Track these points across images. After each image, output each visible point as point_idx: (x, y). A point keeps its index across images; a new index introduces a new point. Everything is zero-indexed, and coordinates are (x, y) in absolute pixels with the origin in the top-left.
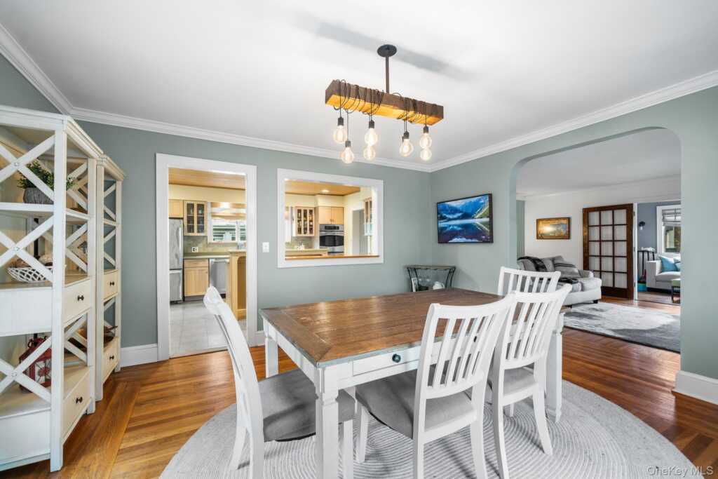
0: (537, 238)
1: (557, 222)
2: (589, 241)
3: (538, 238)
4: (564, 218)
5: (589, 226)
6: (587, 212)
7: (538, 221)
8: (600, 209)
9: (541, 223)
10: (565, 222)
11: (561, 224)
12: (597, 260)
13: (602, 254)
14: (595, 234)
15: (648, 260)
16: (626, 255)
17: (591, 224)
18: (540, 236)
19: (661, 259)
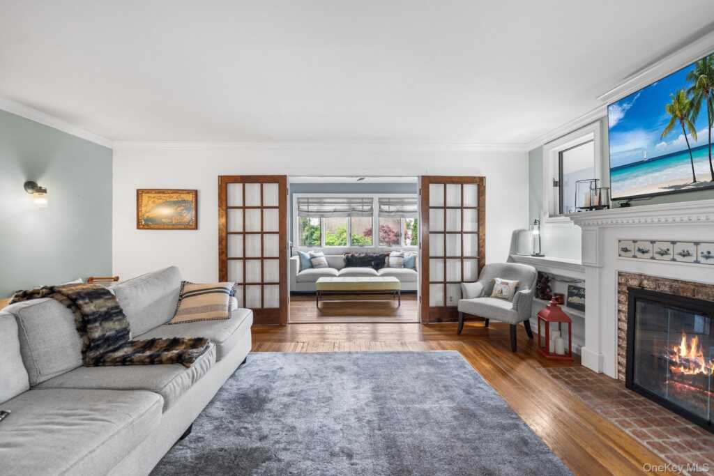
0: (138, 228)
1: (175, 197)
2: (228, 233)
3: (140, 226)
4: (188, 192)
5: (228, 208)
6: (225, 182)
7: (140, 193)
8: (245, 180)
9: (145, 197)
10: (190, 197)
11: (184, 201)
12: (239, 264)
13: (247, 256)
14: (236, 222)
15: (291, 256)
16: (278, 256)
17: (231, 204)
18: (144, 223)
19: (300, 254)
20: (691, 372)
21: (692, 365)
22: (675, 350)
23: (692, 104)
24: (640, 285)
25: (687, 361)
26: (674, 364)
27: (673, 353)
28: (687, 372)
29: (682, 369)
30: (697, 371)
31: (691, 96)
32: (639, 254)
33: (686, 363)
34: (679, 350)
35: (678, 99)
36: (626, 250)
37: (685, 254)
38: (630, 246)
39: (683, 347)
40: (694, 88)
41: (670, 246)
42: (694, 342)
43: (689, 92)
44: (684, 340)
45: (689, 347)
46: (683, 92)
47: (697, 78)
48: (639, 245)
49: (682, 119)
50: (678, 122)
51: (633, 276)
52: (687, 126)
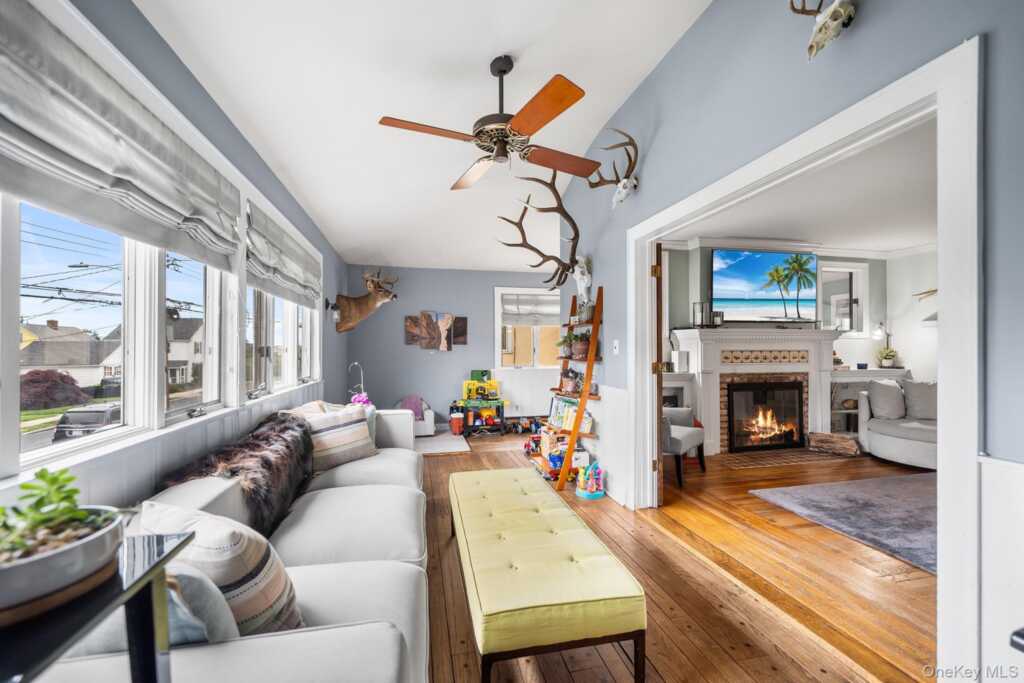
20: (769, 436)
21: (769, 431)
22: (754, 422)
23: (786, 276)
24: (733, 380)
25: (765, 428)
26: (754, 433)
27: (753, 425)
28: (764, 437)
29: (761, 436)
30: (773, 434)
31: (786, 272)
32: (734, 360)
33: (765, 430)
34: (757, 422)
35: (777, 271)
36: (726, 358)
37: (775, 358)
38: (729, 355)
39: (760, 418)
40: (788, 269)
41: (750, 354)
42: (769, 414)
43: (785, 269)
44: (761, 413)
45: (765, 417)
46: (781, 268)
47: (790, 264)
48: (735, 354)
49: (778, 282)
50: (775, 283)
51: (728, 375)
52: (782, 287)
